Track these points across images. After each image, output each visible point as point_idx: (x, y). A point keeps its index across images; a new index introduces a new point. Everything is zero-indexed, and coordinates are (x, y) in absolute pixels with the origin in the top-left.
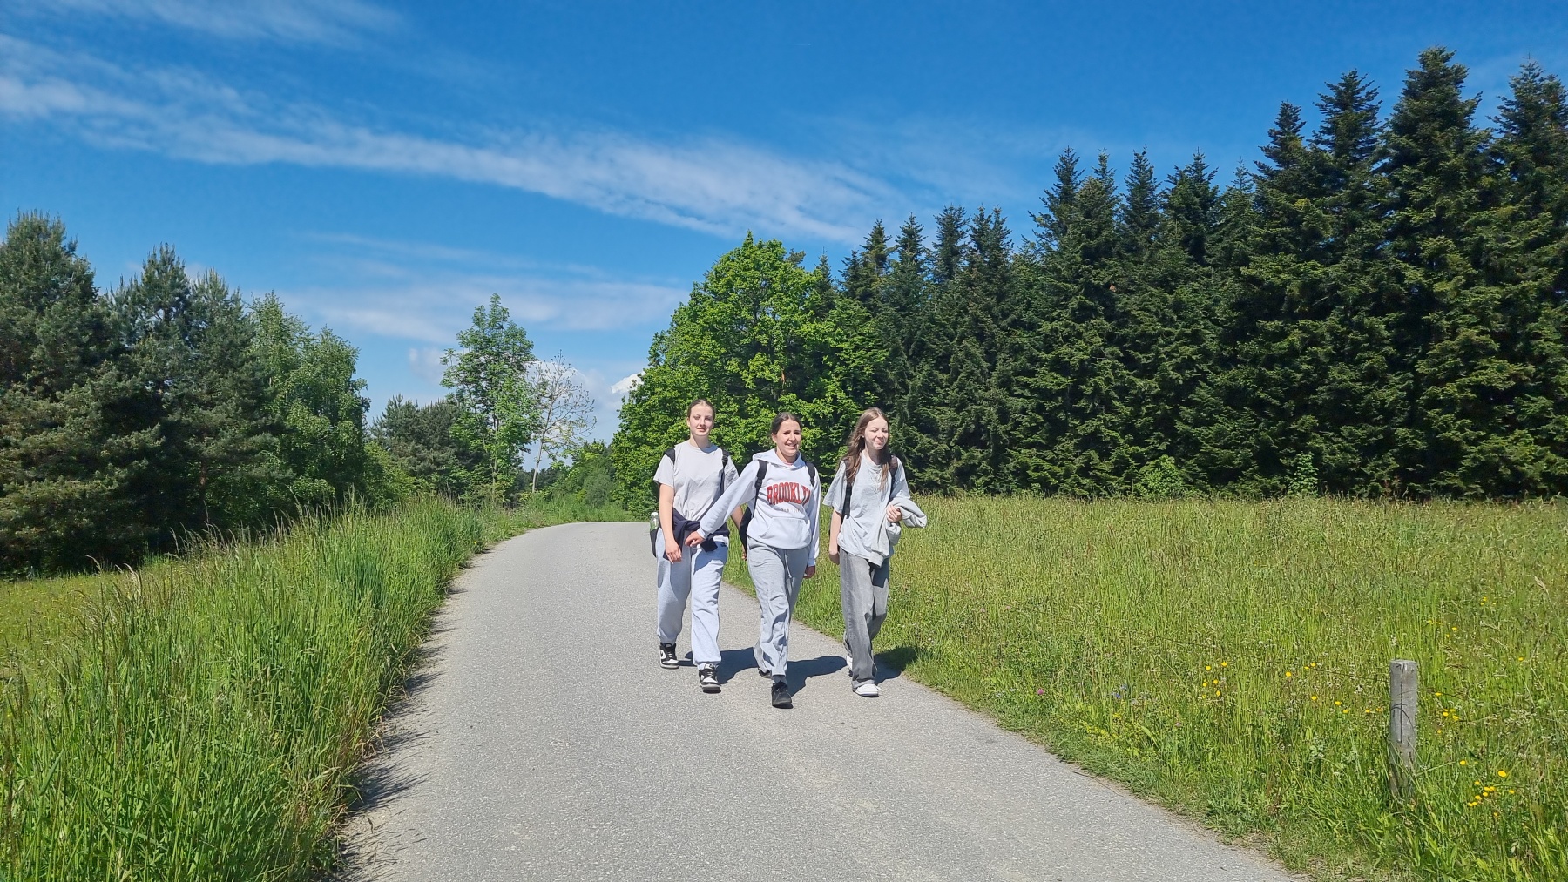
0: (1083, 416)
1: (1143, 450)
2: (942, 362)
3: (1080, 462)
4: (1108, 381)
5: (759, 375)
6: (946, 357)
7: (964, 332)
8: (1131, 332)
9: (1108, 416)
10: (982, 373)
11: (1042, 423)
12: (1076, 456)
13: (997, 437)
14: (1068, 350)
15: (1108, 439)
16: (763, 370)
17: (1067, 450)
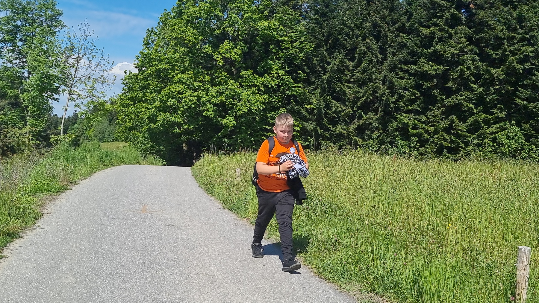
0: (449, 93)
1: (491, 117)
2: (350, 54)
3: (444, 124)
4: (469, 68)
5: (228, 55)
6: (353, 50)
7: (365, 34)
8: (487, 36)
9: (466, 93)
10: (378, 61)
11: (418, 97)
12: (442, 120)
13: (387, 105)
14: (443, 47)
15: (466, 108)
16: (230, 53)
17: (437, 116)
